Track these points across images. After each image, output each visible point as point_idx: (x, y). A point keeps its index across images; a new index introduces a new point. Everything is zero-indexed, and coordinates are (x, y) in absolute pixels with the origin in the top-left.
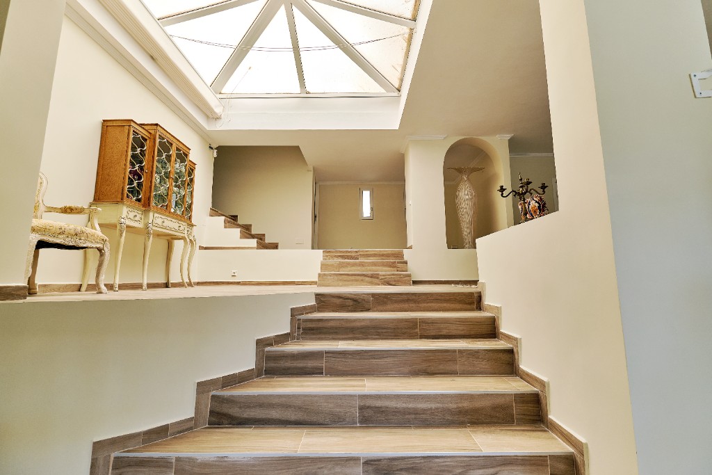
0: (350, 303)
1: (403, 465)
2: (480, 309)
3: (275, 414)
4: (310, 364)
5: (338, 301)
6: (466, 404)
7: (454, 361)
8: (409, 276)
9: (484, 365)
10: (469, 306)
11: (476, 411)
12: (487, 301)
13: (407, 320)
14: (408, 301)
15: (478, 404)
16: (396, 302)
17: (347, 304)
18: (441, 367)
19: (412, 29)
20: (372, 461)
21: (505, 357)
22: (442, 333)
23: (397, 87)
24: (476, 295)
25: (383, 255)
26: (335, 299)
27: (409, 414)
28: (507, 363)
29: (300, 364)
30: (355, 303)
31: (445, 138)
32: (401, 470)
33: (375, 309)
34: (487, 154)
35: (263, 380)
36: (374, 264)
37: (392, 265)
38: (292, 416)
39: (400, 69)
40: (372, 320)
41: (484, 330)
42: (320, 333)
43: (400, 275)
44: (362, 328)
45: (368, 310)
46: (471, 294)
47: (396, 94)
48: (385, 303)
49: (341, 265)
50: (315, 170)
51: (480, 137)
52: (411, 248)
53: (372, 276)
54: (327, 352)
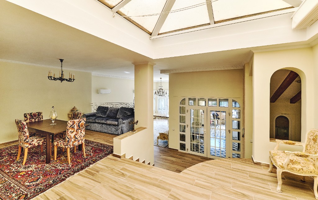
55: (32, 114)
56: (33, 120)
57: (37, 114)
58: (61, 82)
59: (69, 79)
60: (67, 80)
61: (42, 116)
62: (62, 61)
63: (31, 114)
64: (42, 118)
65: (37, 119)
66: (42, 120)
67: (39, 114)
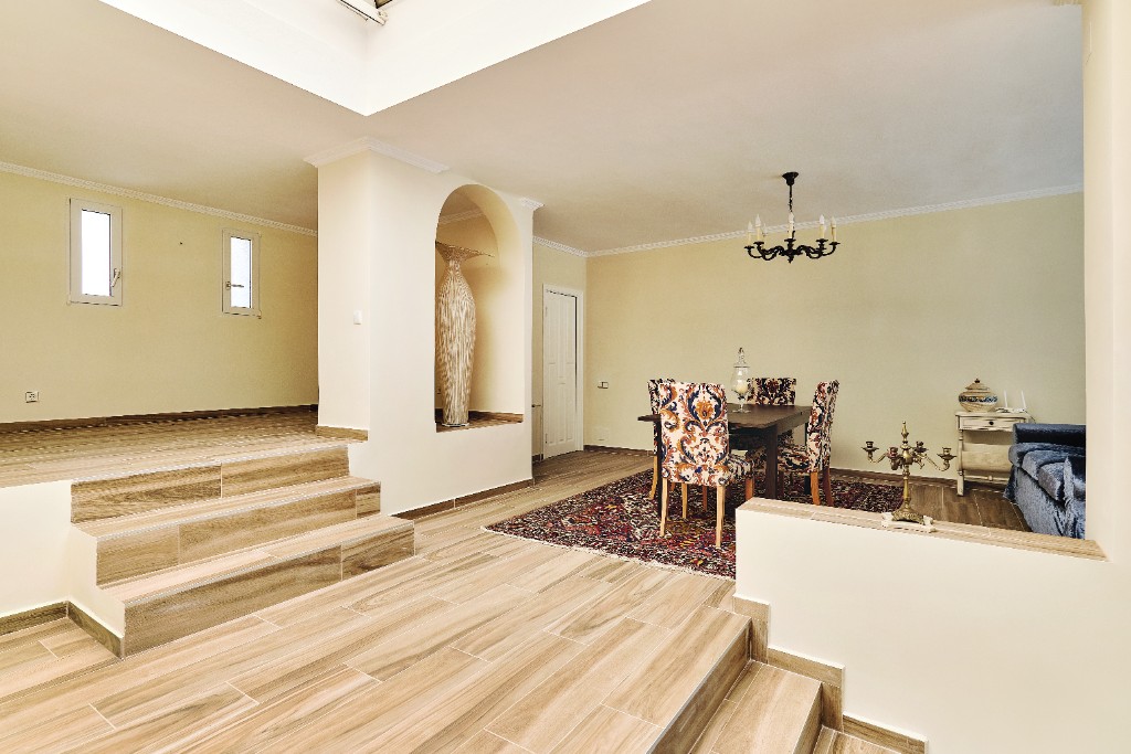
37: (345, 504)
49: (190, 538)
51: (499, 193)
55: (766, 382)
56: (767, 400)
57: (780, 383)
58: (790, 260)
59: (816, 246)
60: (808, 250)
61: (793, 393)
62: (790, 178)
63: (764, 380)
64: (792, 400)
65: (777, 400)
66: (790, 404)
67: (786, 383)
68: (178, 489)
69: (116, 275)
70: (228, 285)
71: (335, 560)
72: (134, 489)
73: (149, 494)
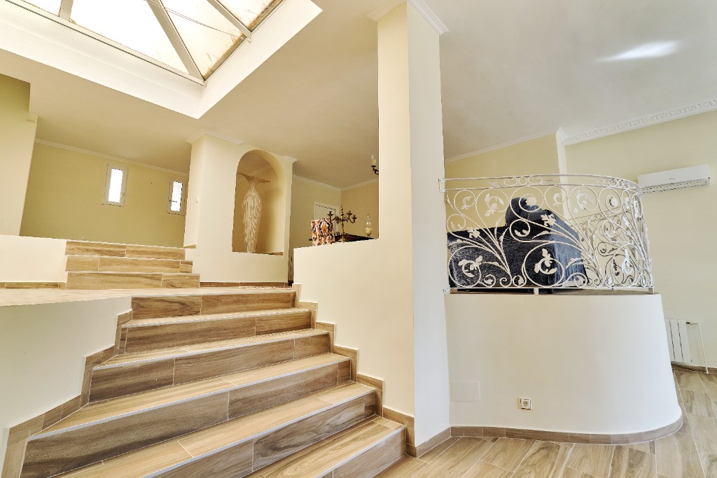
0: (176, 306)
1: (284, 433)
2: (294, 307)
3: (133, 437)
4: (155, 376)
5: (162, 305)
6: (311, 378)
7: (291, 348)
8: (198, 277)
9: (311, 348)
10: (286, 305)
11: (316, 381)
12: (302, 299)
13: (245, 320)
14: (237, 302)
15: (318, 376)
16: (227, 303)
17: (174, 308)
18: (282, 355)
19: (243, 35)
20: (260, 439)
21: (323, 340)
22: (274, 328)
23: (203, 74)
24: (292, 295)
25: (159, 253)
26: (156, 303)
27: (272, 396)
28: (325, 344)
29: (142, 378)
30: (181, 306)
31: (242, 144)
32: (283, 438)
33: (205, 312)
34: (272, 169)
35: (89, 408)
36: (153, 264)
37: (174, 266)
38: (155, 432)
39: (214, 61)
40: (212, 322)
41: (303, 322)
42: (152, 342)
43: (184, 276)
44: (202, 331)
45: (197, 313)
46: (288, 295)
47: (201, 81)
48: (215, 305)
49: (104, 263)
50: (40, 121)
51: (272, 154)
52: (193, 247)
53: (152, 277)
54: (177, 360)
68: (107, 251)
69: (123, 194)
70: (170, 201)
71: (159, 279)
72: (89, 248)
73: (95, 250)
